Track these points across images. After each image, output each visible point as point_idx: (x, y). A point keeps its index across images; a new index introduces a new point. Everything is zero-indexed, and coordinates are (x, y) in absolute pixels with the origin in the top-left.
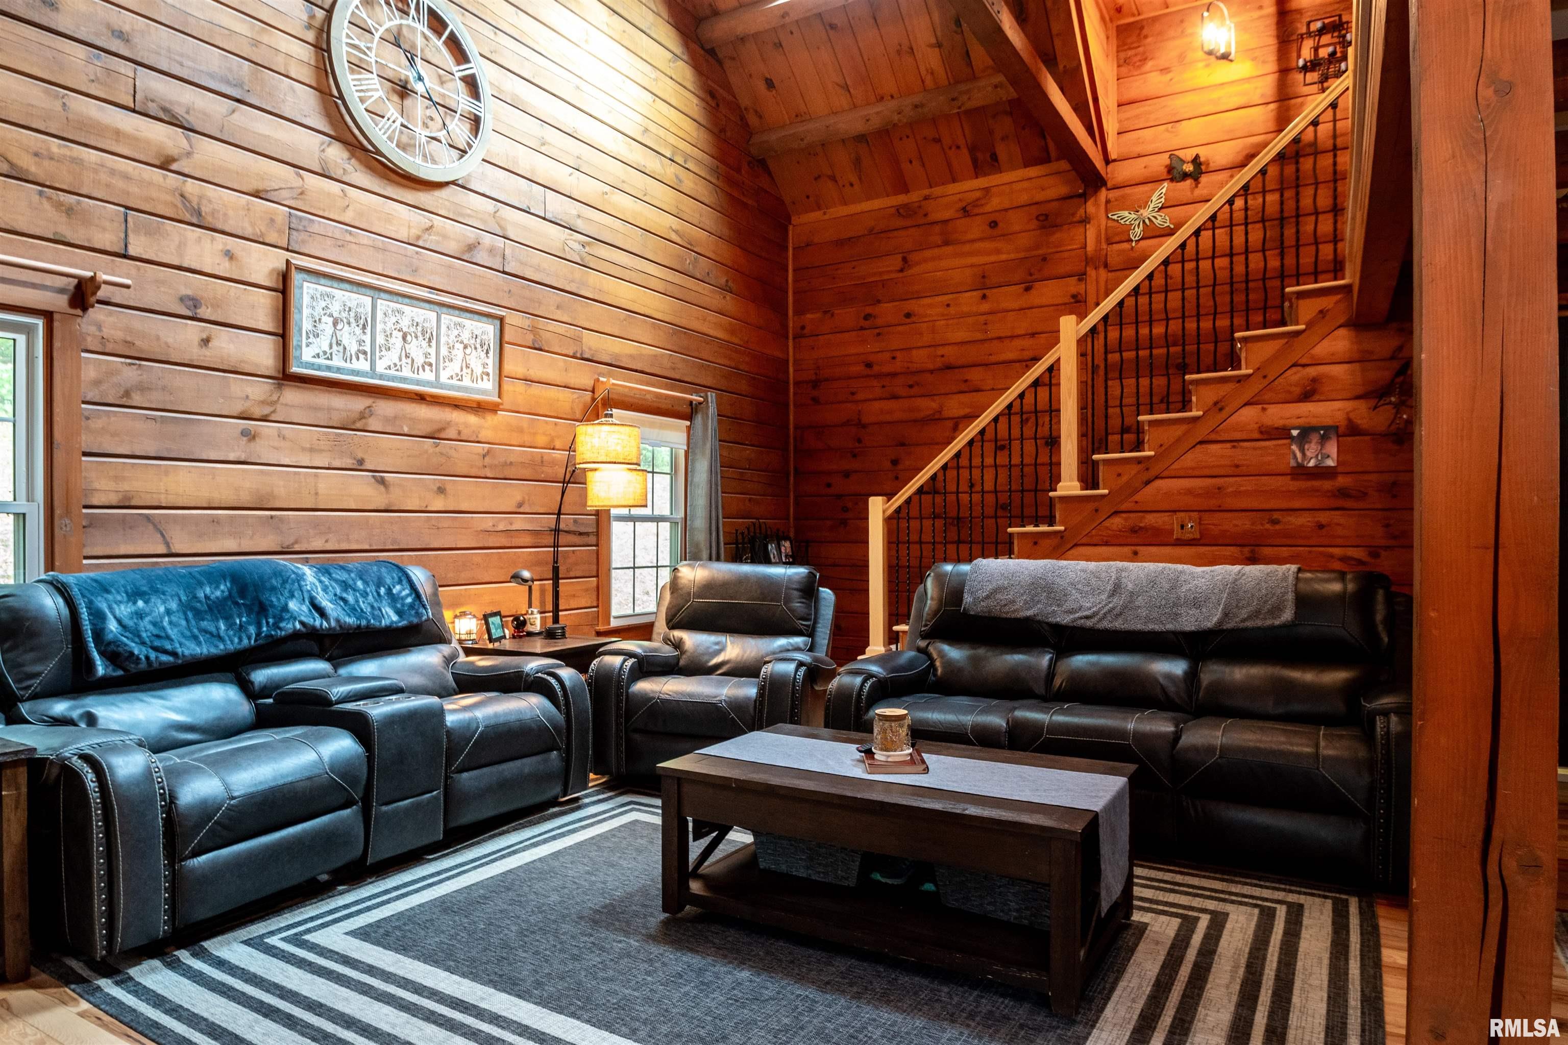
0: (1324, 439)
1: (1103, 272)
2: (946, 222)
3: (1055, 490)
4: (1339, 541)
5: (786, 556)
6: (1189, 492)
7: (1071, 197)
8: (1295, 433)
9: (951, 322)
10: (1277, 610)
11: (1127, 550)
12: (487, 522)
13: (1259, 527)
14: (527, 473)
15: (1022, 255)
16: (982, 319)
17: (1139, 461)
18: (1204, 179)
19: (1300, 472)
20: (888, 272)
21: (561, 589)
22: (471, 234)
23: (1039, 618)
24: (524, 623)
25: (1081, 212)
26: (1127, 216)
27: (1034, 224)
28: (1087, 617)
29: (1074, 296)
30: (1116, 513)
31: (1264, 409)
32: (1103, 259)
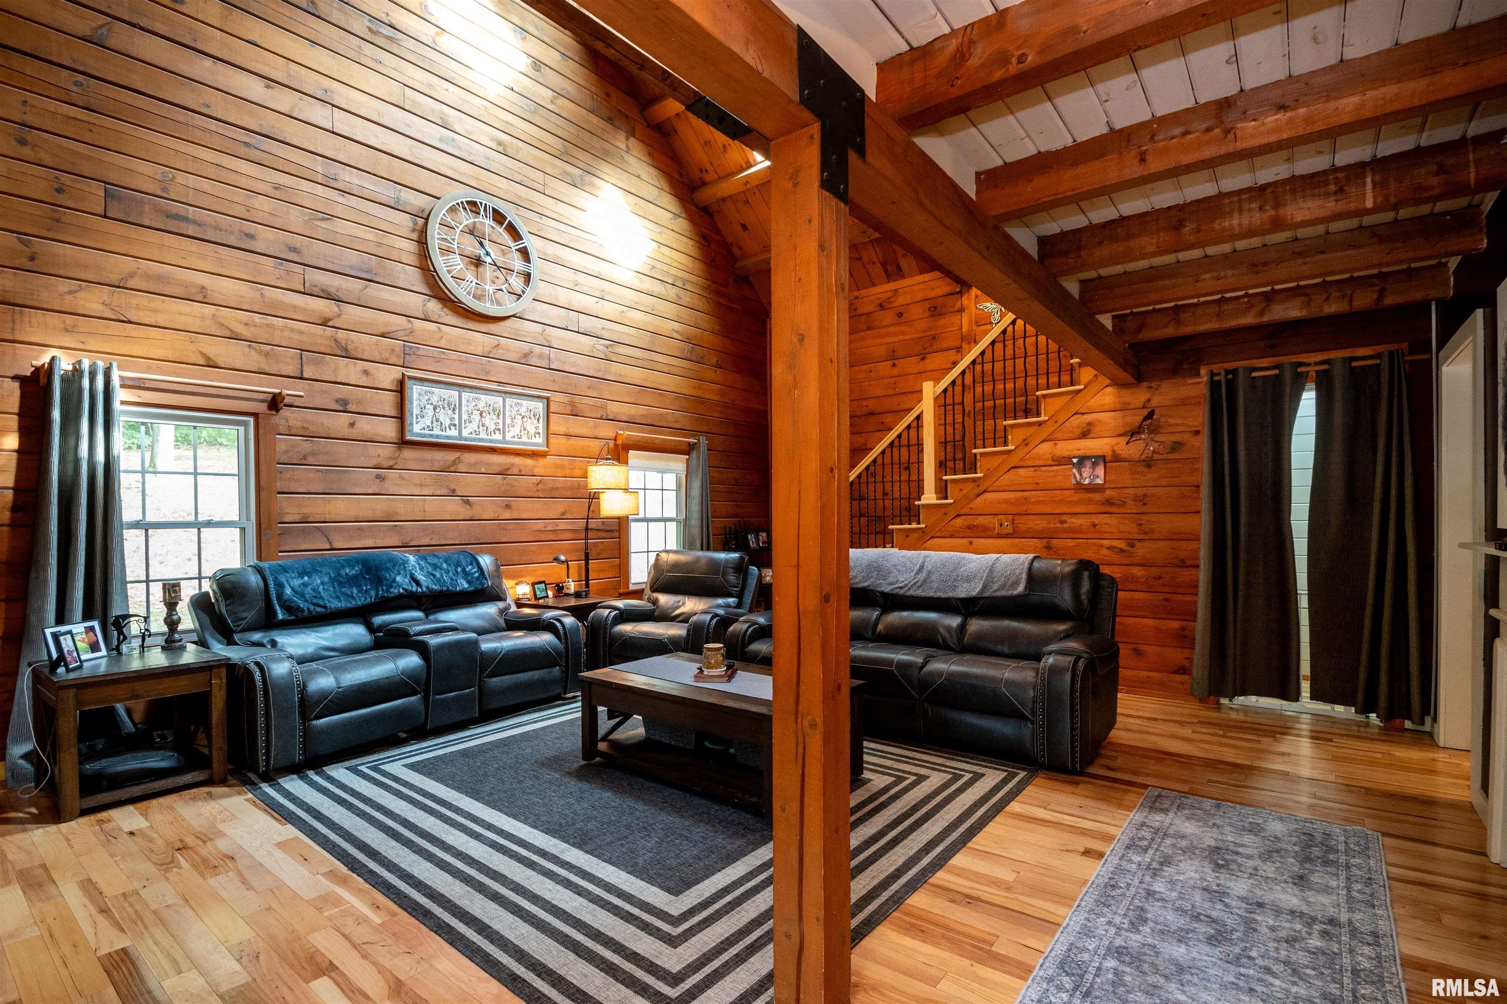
0: (1094, 465)
2: (869, 314)
3: (919, 499)
4: (1105, 536)
5: (763, 543)
6: (1006, 501)
7: (952, 294)
8: (1075, 460)
9: (872, 383)
10: (1015, 584)
11: (965, 541)
12: (540, 524)
13: (1052, 526)
14: (568, 494)
15: (919, 335)
16: (893, 380)
17: (974, 480)
19: (1080, 487)
21: (590, 566)
22: (526, 347)
23: (871, 588)
24: (563, 588)
25: (959, 303)
26: (989, 307)
27: (927, 314)
28: (900, 588)
30: (958, 515)
31: (1055, 444)
32: (973, 337)
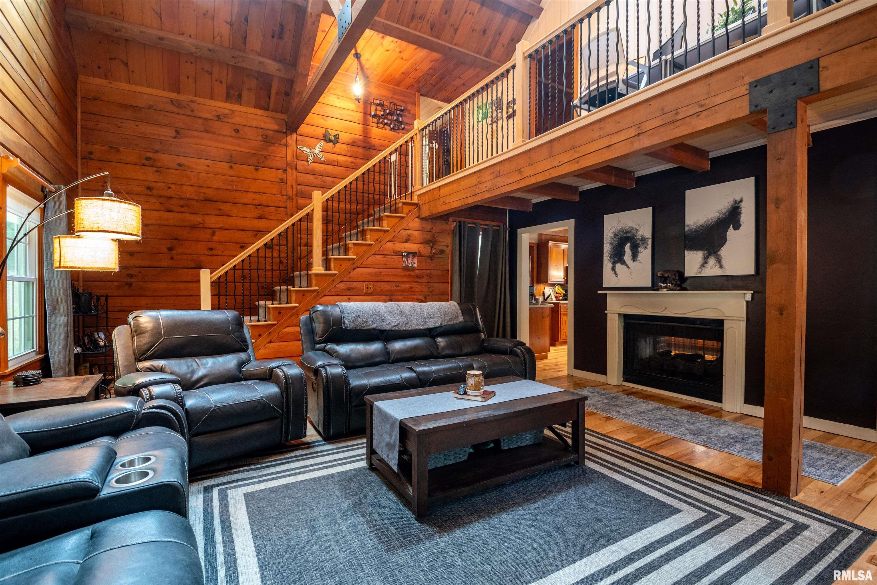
0: (413, 257)
1: (295, 172)
3: (311, 271)
6: (369, 274)
7: (280, 132)
8: (405, 254)
9: (210, 175)
10: (457, 318)
11: (346, 297)
13: (393, 288)
16: (230, 178)
17: (348, 260)
18: (337, 145)
19: (406, 268)
20: (165, 136)
25: (284, 140)
26: (307, 150)
27: (260, 138)
28: (396, 326)
29: (281, 179)
30: (341, 281)
31: (394, 244)
32: (295, 166)
